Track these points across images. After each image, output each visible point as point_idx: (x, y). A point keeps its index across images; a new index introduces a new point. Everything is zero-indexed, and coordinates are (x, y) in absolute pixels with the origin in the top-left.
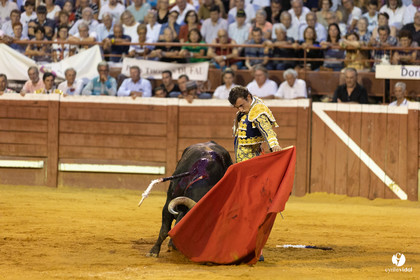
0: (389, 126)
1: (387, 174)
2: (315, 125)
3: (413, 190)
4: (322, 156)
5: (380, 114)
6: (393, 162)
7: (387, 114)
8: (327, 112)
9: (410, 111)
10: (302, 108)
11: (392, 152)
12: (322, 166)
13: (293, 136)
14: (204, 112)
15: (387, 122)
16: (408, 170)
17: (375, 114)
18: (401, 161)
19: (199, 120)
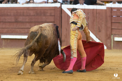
0: (98, 15)
1: (97, 37)
2: (63, 15)
3: (109, 44)
4: (67, 29)
5: (93, 9)
6: (100, 31)
7: (97, 9)
8: (68, 9)
9: (107, 8)
10: (57, 7)
11: (99, 27)
12: (66, 34)
13: (53, 20)
14: (11, 10)
15: (97, 14)
16: (107, 35)
17: (91, 9)
18: (103, 31)
19: (9, 14)
